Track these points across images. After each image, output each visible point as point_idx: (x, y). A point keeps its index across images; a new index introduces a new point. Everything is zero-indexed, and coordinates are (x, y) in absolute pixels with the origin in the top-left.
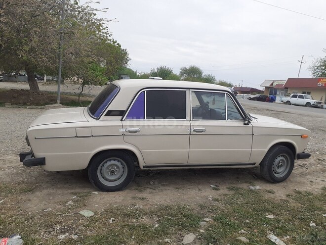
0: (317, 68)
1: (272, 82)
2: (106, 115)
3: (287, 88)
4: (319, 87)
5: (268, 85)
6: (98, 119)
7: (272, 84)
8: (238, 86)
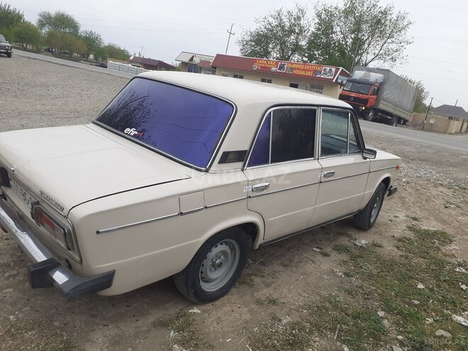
0: (247, 44)
1: (190, 56)
2: (220, 162)
3: (216, 68)
4: (254, 71)
5: (186, 60)
6: (207, 171)
7: (192, 59)
8: (137, 56)
